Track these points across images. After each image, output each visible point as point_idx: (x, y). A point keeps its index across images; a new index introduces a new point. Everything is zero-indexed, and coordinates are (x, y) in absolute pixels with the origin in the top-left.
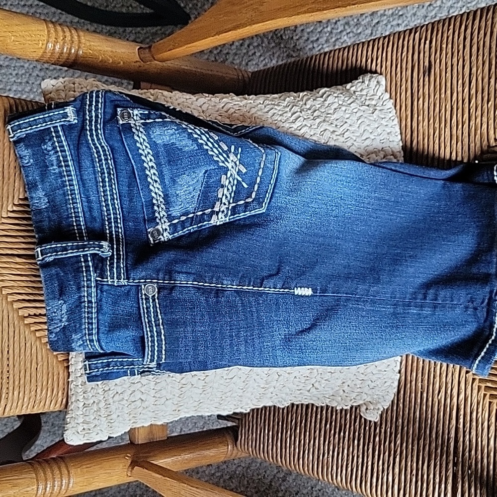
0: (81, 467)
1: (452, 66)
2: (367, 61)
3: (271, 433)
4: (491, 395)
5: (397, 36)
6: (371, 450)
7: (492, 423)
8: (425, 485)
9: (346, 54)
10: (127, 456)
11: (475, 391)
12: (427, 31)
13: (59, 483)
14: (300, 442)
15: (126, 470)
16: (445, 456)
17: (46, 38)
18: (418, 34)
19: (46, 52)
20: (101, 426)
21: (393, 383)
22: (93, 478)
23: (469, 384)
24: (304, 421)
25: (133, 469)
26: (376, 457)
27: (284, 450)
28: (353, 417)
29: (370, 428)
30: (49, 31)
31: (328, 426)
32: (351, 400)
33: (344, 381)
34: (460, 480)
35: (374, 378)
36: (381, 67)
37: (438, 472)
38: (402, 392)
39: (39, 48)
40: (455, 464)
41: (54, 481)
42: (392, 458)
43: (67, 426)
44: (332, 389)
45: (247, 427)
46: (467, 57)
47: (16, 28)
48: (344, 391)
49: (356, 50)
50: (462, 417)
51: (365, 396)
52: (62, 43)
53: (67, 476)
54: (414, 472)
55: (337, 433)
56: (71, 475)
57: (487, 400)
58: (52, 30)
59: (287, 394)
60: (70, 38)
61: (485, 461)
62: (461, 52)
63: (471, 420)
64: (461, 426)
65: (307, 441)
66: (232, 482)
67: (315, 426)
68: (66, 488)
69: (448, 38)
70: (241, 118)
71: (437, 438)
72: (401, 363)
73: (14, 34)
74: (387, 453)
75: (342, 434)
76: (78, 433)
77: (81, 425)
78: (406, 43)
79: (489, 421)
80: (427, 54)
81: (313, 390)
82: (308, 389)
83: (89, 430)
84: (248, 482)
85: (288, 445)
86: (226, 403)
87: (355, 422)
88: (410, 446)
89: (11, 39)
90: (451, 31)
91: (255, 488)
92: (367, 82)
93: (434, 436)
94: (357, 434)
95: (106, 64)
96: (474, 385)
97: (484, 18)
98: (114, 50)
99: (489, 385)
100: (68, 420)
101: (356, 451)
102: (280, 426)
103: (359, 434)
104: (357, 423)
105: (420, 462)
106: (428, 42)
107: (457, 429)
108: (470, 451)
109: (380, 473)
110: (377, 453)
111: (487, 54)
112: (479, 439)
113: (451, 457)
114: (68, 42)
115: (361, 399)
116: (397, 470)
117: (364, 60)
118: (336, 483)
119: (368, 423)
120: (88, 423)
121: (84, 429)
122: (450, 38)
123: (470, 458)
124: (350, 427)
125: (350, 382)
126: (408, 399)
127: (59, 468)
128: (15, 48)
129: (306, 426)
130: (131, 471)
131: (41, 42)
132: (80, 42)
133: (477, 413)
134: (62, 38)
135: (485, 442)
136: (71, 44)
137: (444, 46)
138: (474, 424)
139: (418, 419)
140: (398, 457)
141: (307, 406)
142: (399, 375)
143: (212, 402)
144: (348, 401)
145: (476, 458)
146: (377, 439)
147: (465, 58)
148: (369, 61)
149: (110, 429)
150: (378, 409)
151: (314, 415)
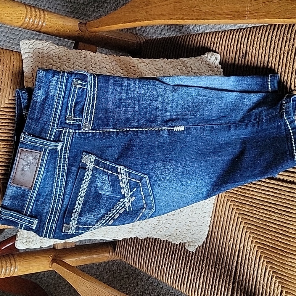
0: (23, 261)
1: (259, 54)
2: (211, 44)
3: (134, 249)
4: (258, 246)
5: (229, 32)
6: (188, 267)
7: (256, 263)
8: (216, 291)
9: (199, 38)
10: (50, 256)
11: (250, 243)
12: (247, 32)
13: (10, 269)
14: (150, 257)
15: (49, 264)
16: (229, 277)
17: (24, 15)
18: (241, 33)
19: (24, 23)
20: (36, 241)
21: (205, 232)
22: (29, 267)
23: (247, 238)
24: (153, 246)
25: (53, 263)
26: (191, 272)
27: (140, 260)
28: (181, 247)
29: (189, 255)
30: (27, 12)
31: (166, 250)
32: (180, 239)
33: (177, 229)
34: (235, 291)
35: (194, 229)
36: (219, 49)
37: (224, 285)
38: (209, 237)
39: (20, 21)
40: (234, 282)
41: (7, 268)
42: (199, 273)
43: (17, 238)
44: (170, 232)
45: (121, 244)
46: (268, 51)
47: (7, 9)
48: (177, 234)
49: (205, 36)
50: (241, 256)
51: (188, 239)
52: (34, 19)
53: (14, 266)
54: (211, 283)
55: (171, 255)
56: (17, 265)
57: (256, 249)
58: (29, 11)
59: (144, 232)
60: (39, 16)
61: (251, 283)
62: (264, 47)
63: (245, 259)
64: (240, 262)
65: (154, 257)
66: (114, 267)
67: (159, 249)
68: (13, 272)
69: (258, 38)
70: (134, 72)
71: (225, 266)
72: (211, 221)
73: (7, 12)
74: (197, 271)
75: (173, 256)
76: (23, 243)
77: (25, 239)
78: (234, 37)
79: (255, 261)
80: (245, 46)
81: (159, 232)
82: (156, 231)
83: (30, 242)
84: (122, 267)
85: (143, 257)
86: (109, 235)
87: (181, 250)
88: (210, 268)
89: (4, 15)
90: (260, 34)
91: (126, 271)
92: (209, 57)
93: (224, 265)
94: (182, 257)
95: (59, 31)
96: (249, 239)
97: (280, 29)
98: (65, 24)
99: (258, 241)
100: (18, 235)
101: (180, 267)
102: (140, 246)
103: (183, 258)
104: (183, 251)
105: (215, 278)
106: (246, 39)
107: (237, 263)
108: (243, 276)
109: (192, 281)
110: (191, 269)
111: (279, 51)
112: (249, 271)
113: (232, 278)
114: (38, 18)
115: (186, 240)
116: (201, 281)
117: (209, 43)
118: (167, 283)
119: (189, 252)
120: (29, 238)
121: (27, 241)
122: (259, 38)
123: (242, 280)
124: (178, 252)
125: (180, 229)
126: (212, 242)
127: (10, 261)
128: (6, 20)
129: (154, 248)
130: (51, 265)
131: (21, 18)
132: (44, 18)
133: (249, 256)
134: (34, 16)
135: (252, 273)
136: (40, 19)
137: (255, 42)
138: (247, 261)
139: (216, 254)
140: (203, 273)
141: (156, 239)
142: (209, 228)
143: (101, 234)
144: (178, 240)
145: (246, 281)
146: (193, 261)
147: (267, 51)
148: (212, 44)
149: (41, 243)
150: (195, 246)
151: (159, 243)
